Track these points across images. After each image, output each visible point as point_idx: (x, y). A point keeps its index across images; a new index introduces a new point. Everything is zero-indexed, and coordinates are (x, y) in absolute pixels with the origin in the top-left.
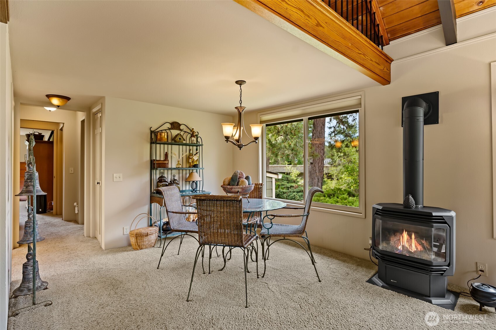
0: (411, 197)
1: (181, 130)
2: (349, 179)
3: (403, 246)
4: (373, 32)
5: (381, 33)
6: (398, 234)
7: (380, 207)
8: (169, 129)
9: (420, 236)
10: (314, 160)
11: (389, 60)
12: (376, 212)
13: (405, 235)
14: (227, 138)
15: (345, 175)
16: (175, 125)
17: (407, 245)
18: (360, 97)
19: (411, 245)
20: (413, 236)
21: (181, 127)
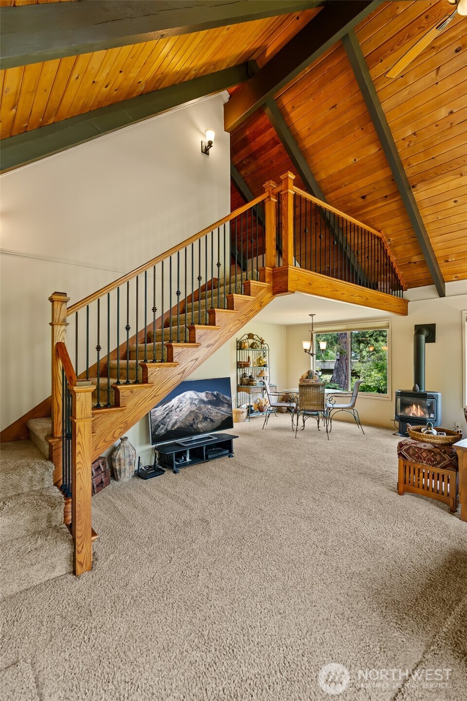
0: (417, 385)
1: (254, 339)
2: (379, 376)
3: (413, 414)
4: (396, 283)
5: (402, 284)
6: (410, 407)
7: (400, 391)
8: (247, 339)
9: (422, 407)
10: (340, 357)
11: (406, 302)
12: (398, 394)
13: (414, 406)
14: (306, 350)
15: (375, 372)
16: (251, 335)
17: (415, 413)
18: (388, 322)
19: (417, 412)
20: (419, 407)
21: (255, 337)
